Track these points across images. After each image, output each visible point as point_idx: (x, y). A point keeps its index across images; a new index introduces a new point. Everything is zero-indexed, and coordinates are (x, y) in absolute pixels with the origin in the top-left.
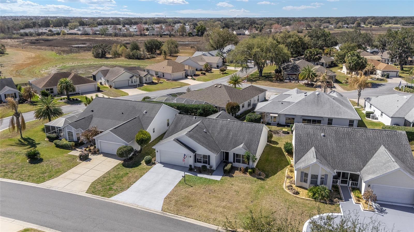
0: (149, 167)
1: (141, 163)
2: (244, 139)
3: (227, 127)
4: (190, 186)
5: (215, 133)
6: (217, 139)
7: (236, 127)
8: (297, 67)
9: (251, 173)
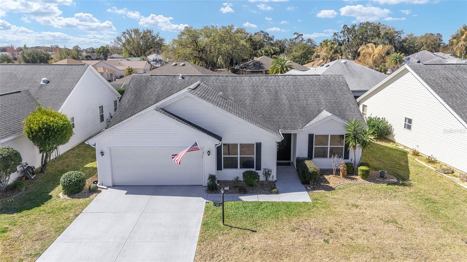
0: (82, 201)
1: (51, 197)
2: (318, 103)
3: (266, 87)
4: (249, 232)
5: (245, 100)
6: (256, 110)
7: (287, 84)
8: (260, 64)
9: (366, 176)
